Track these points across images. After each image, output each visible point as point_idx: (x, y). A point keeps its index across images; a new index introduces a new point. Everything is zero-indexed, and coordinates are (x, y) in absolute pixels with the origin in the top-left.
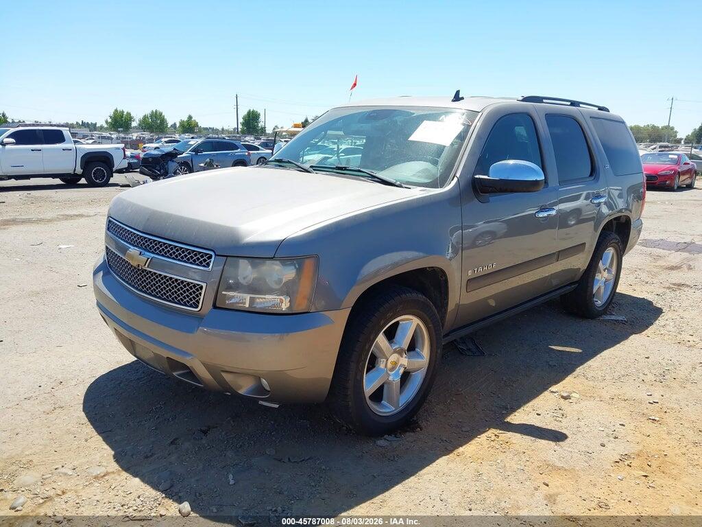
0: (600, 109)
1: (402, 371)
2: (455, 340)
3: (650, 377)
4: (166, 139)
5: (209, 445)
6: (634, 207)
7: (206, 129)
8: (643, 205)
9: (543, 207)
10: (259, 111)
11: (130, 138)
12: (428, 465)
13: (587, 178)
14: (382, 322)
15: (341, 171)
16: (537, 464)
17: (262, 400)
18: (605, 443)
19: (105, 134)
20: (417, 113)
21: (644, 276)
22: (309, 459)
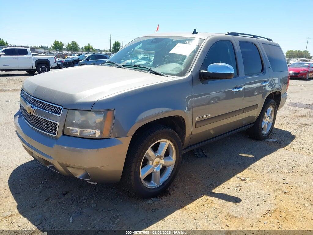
0: (268, 40)
1: (161, 166)
2: (193, 150)
3: (286, 170)
4: (77, 54)
5: (64, 201)
6: (283, 87)
7: (97, 50)
8: (288, 86)
9: (236, 87)
10: (120, 42)
11: (62, 53)
12: (170, 214)
13: (259, 73)
14: (149, 143)
15: (136, 67)
16: (225, 215)
17: (88, 181)
18: (259, 204)
19: (50, 52)
20: (175, 40)
21: (288, 120)
22: (112, 210)
